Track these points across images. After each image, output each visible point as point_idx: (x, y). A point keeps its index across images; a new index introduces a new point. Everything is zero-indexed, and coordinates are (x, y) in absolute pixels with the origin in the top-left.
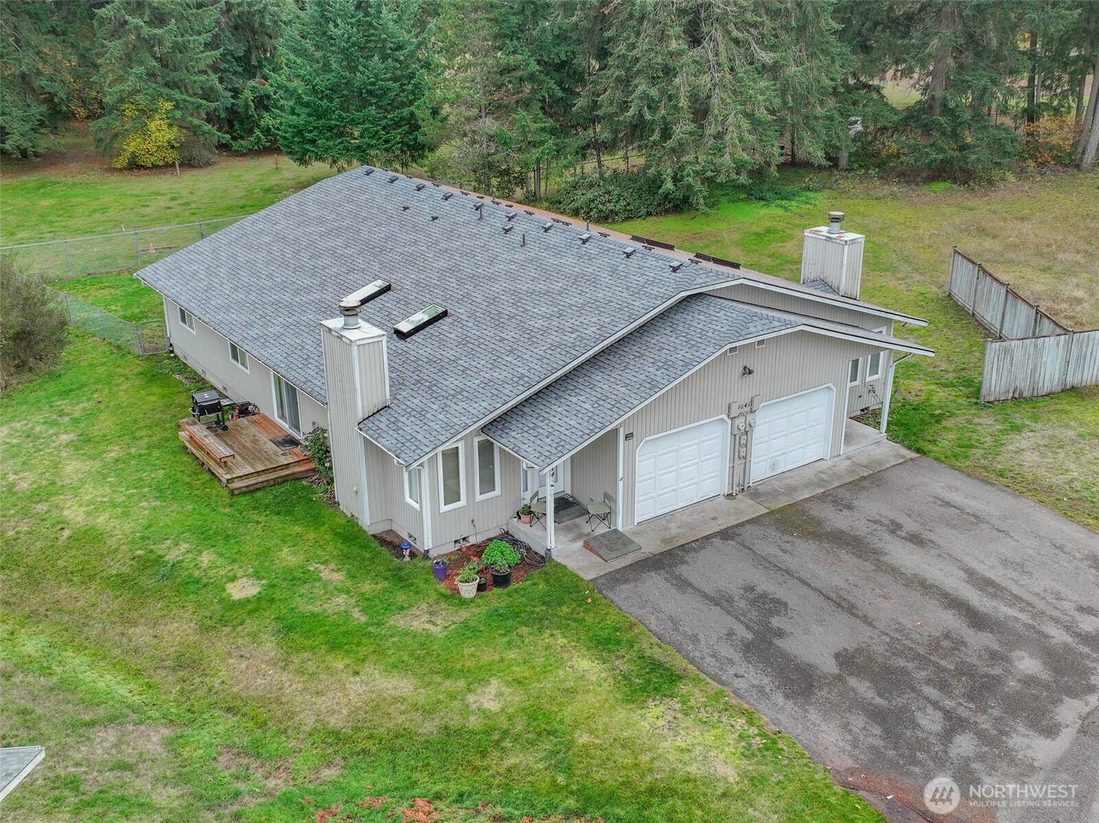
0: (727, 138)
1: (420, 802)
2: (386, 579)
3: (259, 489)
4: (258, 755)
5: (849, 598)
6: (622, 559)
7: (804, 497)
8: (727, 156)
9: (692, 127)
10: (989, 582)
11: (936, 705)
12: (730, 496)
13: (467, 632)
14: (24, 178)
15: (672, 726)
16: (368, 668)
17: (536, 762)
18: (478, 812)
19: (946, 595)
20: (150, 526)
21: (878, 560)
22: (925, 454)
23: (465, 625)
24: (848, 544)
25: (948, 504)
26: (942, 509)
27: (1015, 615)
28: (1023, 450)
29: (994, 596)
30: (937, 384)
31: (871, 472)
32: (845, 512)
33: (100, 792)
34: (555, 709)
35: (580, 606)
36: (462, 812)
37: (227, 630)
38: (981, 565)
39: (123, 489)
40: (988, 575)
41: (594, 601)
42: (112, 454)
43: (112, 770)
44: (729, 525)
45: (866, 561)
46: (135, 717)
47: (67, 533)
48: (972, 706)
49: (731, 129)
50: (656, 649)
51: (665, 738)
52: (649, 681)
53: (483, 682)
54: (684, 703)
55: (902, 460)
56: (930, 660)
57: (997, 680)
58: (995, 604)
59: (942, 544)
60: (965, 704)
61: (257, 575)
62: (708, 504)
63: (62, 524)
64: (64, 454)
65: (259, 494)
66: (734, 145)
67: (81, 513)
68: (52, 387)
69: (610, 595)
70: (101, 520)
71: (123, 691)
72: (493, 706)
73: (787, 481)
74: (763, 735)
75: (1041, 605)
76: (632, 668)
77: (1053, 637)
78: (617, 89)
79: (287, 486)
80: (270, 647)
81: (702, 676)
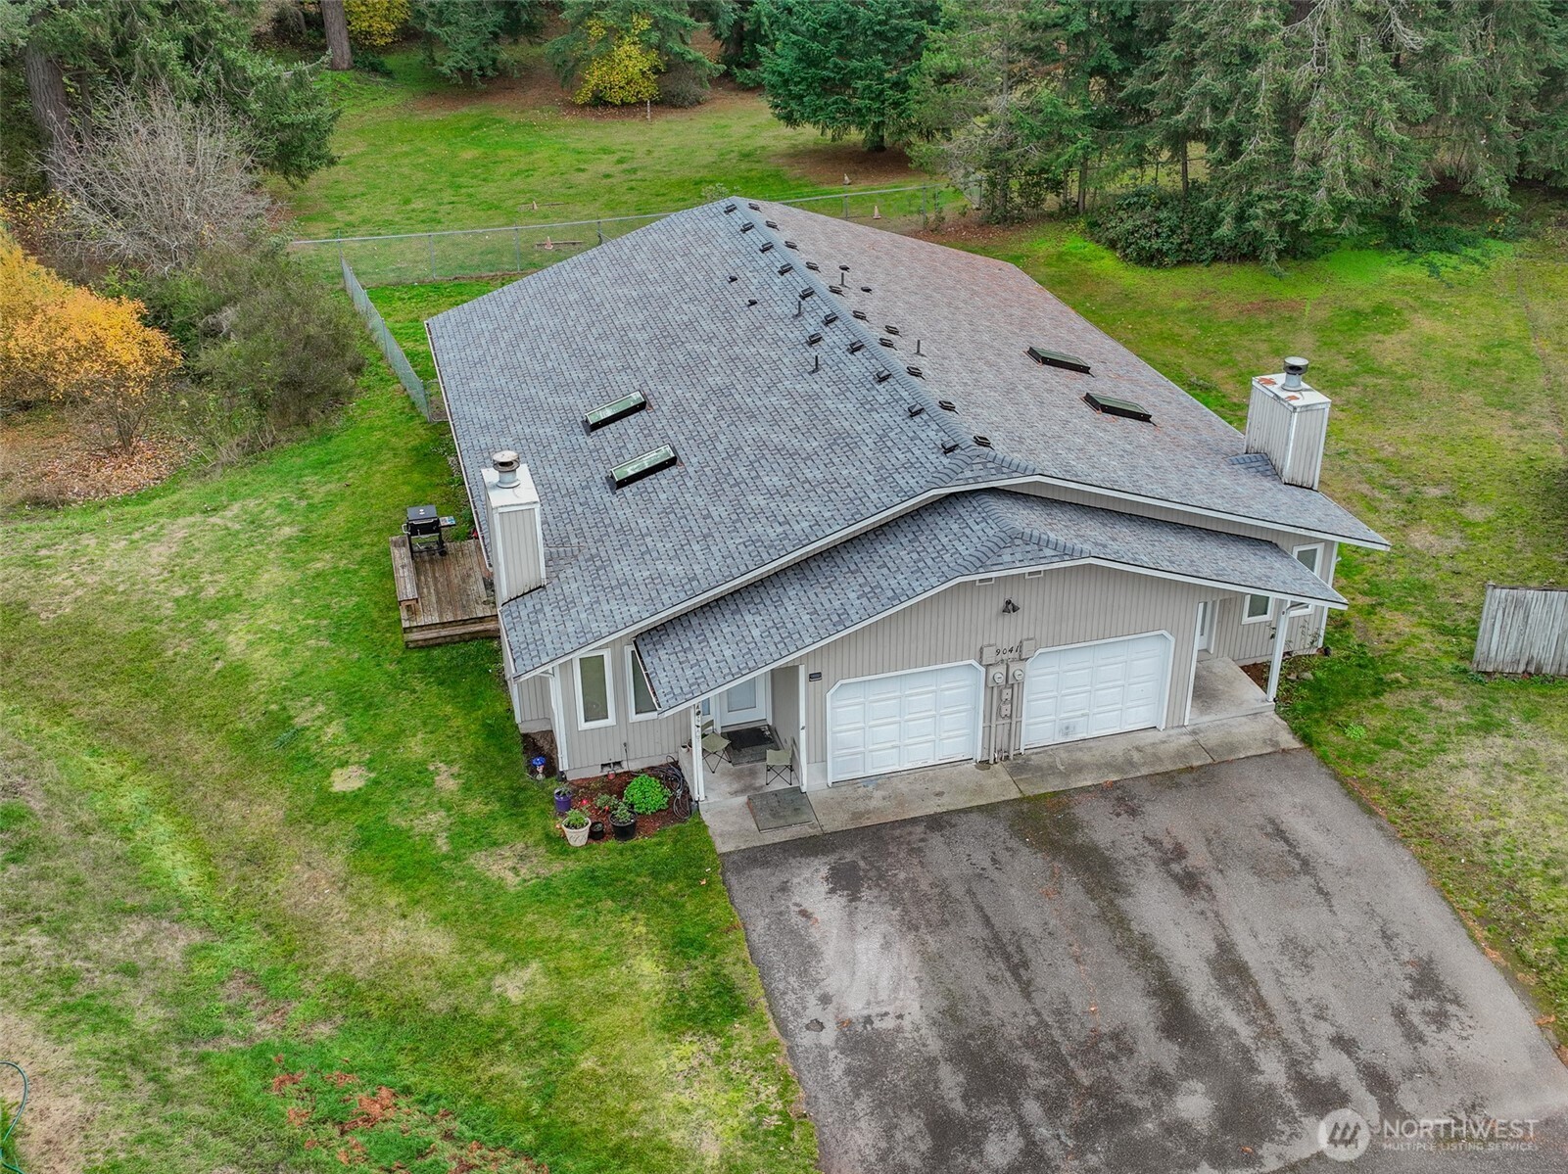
0: (1326, 164)
1: (384, 1093)
2: (501, 800)
3: (439, 645)
4: (266, 990)
5: (1029, 950)
6: (781, 831)
7: (1080, 784)
8: (1322, 193)
9: (1275, 143)
10: (1240, 970)
11: (1025, 1129)
12: (984, 764)
13: (544, 892)
14: (465, 110)
15: (691, 1076)
16: (420, 915)
17: (524, 1079)
18: (434, 1121)
19: (1163, 975)
20: (302, 673)
21: (1111, 902)
22: (1311, 746)
23: (547, 884)
24: (1088, 868)
25: (1280, 833)
26: (1265, 841)
27: (1236, 1026)
28: (1466, 766)
29: (1228, 991)
30: (1433, 626)
31: (1210, 761)
32: (1124, 819)
33: (87, 997)
34: (579, 1017)
35: (690, 886)
36: (417, 1116)
37: (310, 827)
38: (1251, 942)
39: (301, 617)
40: (1246, 957)
41: (709, 884)
42: (319, 565)
43: (116, 972)
44: (952, 808)
45: (1093, 899)
46: (177, 912)
47: (219, 665)
48: (1070, 1143)
49: (1335, 150)
50: (739, 968)
51: (672, 1086)
52: (705, 1008)
53: (522, 962)
54: (725, 1047)
55: (1270, 750)
56: (1066, 1065)
57: (1132, 1115)
58: (1221, 1004)
59: (1219, 895)
60: (1063, 1138)
61: (370, 766)
62: (948, 770)
63: (220, 652)
64: (272, 555)
65: (436, 652)
66: (1335, 176)
67: (243, 642)
68: (316, 454)
69: (733, 880)
70: (256, 656)
71: (183, 878)
72: (515, 995)
73: (1079, 754)
74: (784, 1115)
75: (1285, 1020)
76: (697, 985)
77: (1262, 1073)
78: (1177, 74)
79: (472, 647)
80: (337, 863)
81: (769, 1017)
